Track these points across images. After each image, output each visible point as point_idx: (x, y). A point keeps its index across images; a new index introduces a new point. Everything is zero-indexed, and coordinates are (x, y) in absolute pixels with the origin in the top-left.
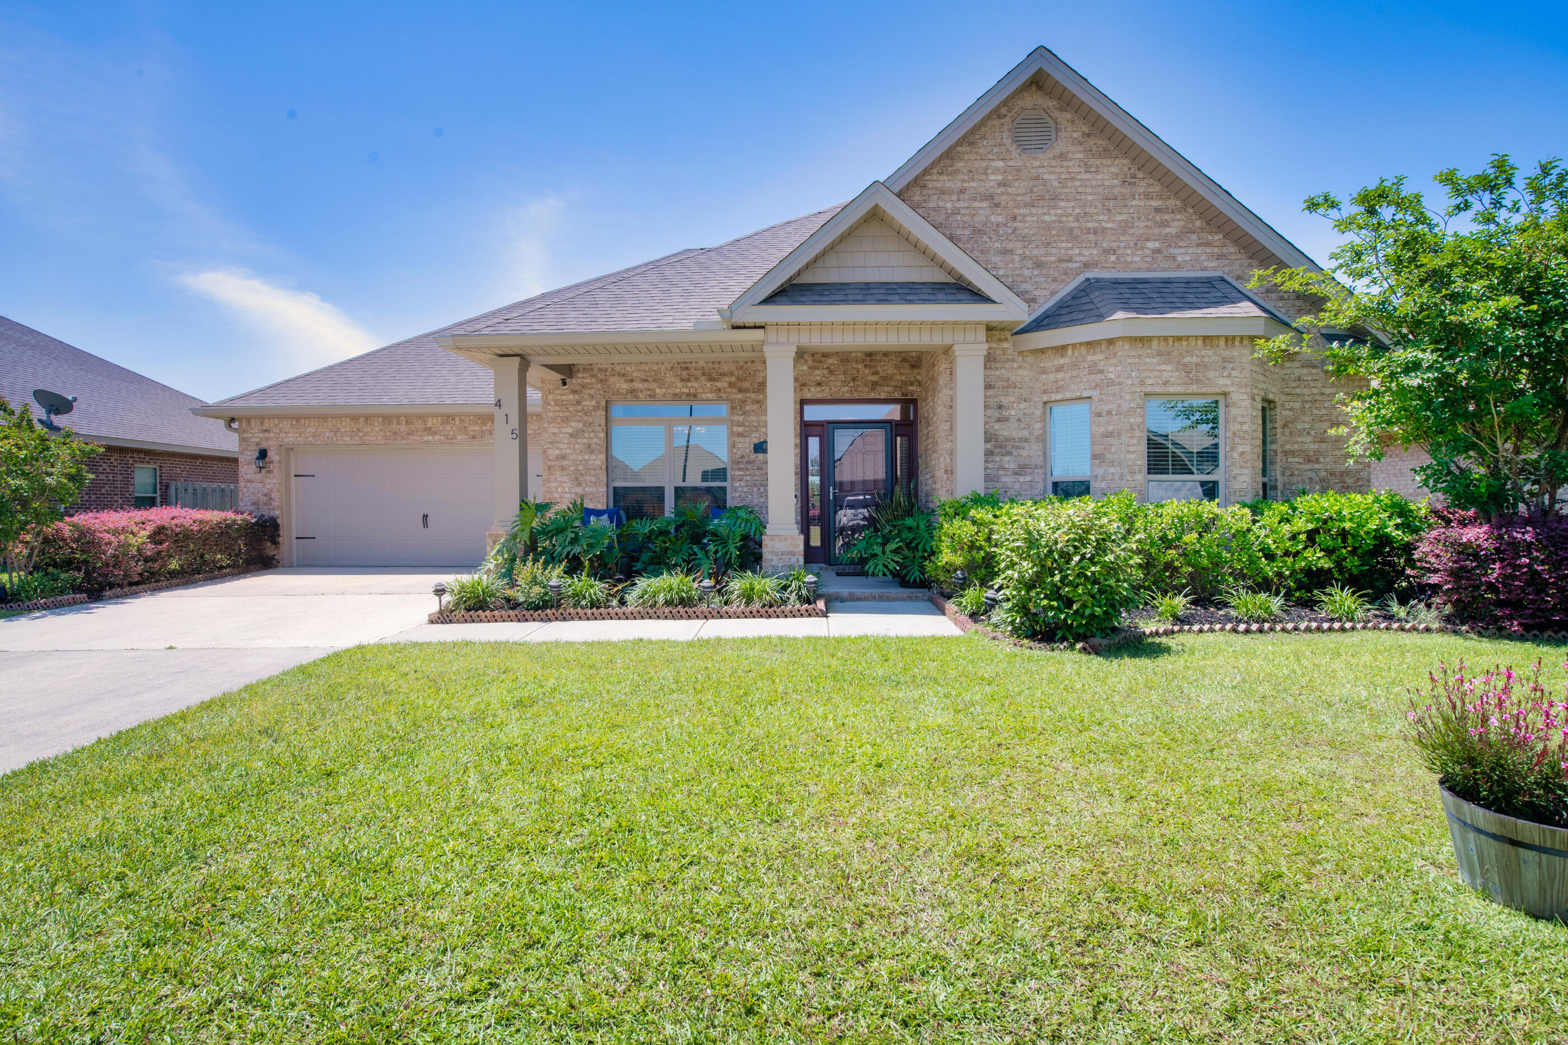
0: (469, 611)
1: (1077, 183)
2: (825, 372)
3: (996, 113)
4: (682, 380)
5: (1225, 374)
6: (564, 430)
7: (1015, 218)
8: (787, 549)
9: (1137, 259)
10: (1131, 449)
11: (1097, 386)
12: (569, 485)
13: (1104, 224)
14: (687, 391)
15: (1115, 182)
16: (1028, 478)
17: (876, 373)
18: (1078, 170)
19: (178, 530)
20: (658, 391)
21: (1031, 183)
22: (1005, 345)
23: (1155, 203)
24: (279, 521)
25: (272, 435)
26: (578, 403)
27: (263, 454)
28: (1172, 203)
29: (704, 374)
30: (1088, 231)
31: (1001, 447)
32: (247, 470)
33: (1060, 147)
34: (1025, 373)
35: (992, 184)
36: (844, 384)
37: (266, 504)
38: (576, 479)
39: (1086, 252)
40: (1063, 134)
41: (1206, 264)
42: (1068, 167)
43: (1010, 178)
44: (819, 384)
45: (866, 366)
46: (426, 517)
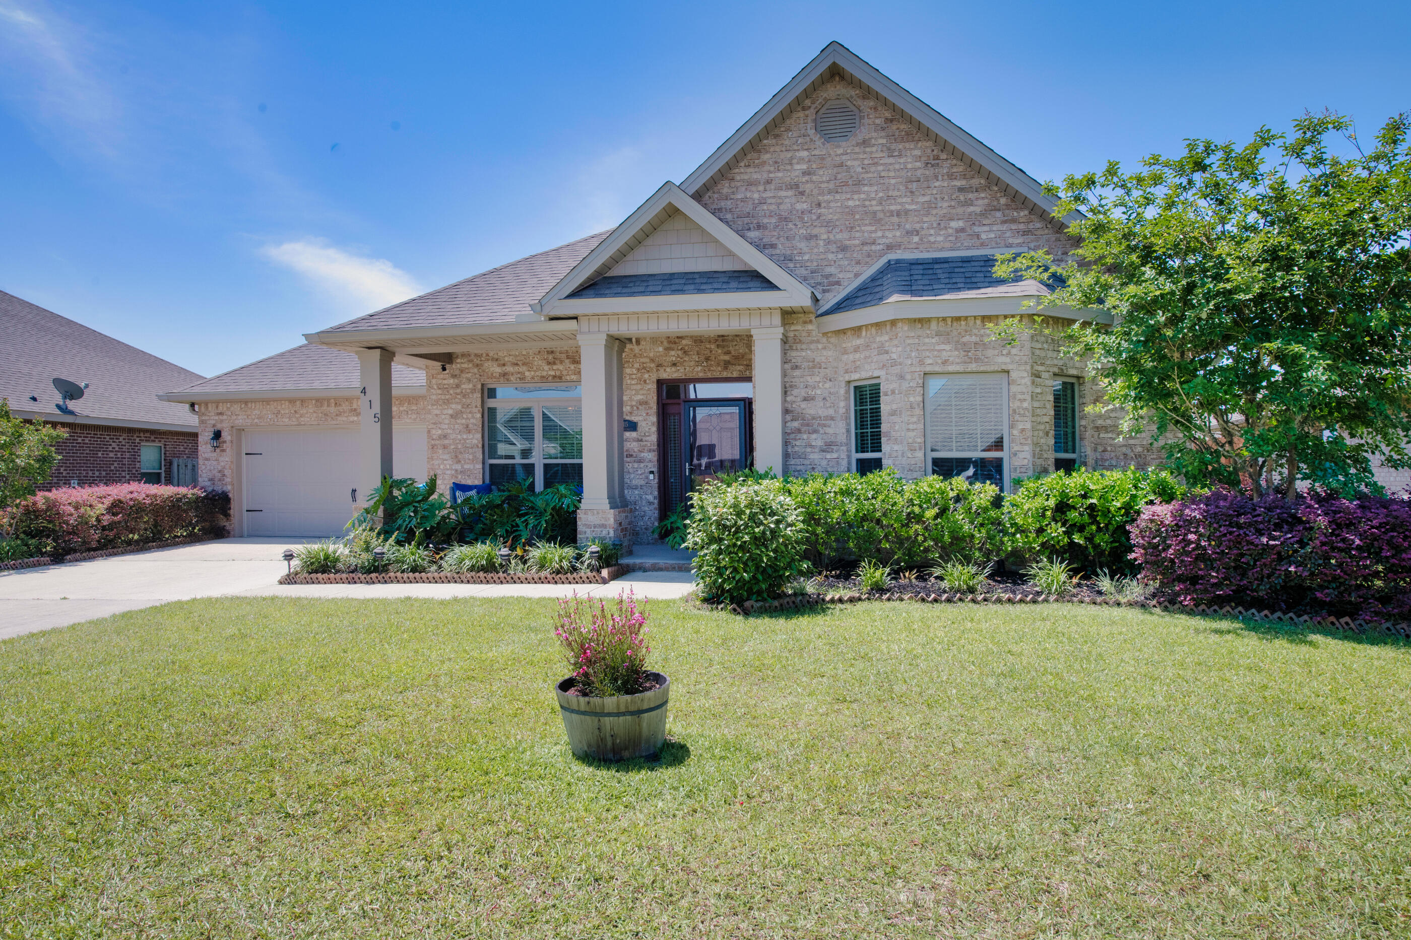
0: (310, 573)
1: (880, 168)
2: (679, 353)
3: (798, 104)
4: (549, 363)
5: (1004, 352)
6: (445, 412)
7: (819, 205)
8: (598, 522)
9: (940, 239)
10: (911, 427)
11: (884, 365)
12: (450, 462)
13: (907, 207)
14: (552, 373)
15: (918, 164)
16: (835, 455)
17: (728, 353)
18: (881, 155)
19: (132, 503)
20: (527, 374)
21: (835, 170)
22: (810, 327)
23: (958, 183)
24: (231, 495)
25: (225, 417)
26: (458, 386)
27: (217, 435)
28: (976, 182)
29: (568, 357)
30: (892, 214)
31: (808, 425)
32: (205, 448)
33: (863, 133)
34: (830, 353)
35: (797, 173)
36: (698, 363)
37: (220, 480)
38: (456, 457)
39: (889, 234)
40: (866, 121)
41: (1011, 241)
42: (871, 153)
43: (814, 166)
44: (674, 365)
45: (718, 346)
46: (354, 491)
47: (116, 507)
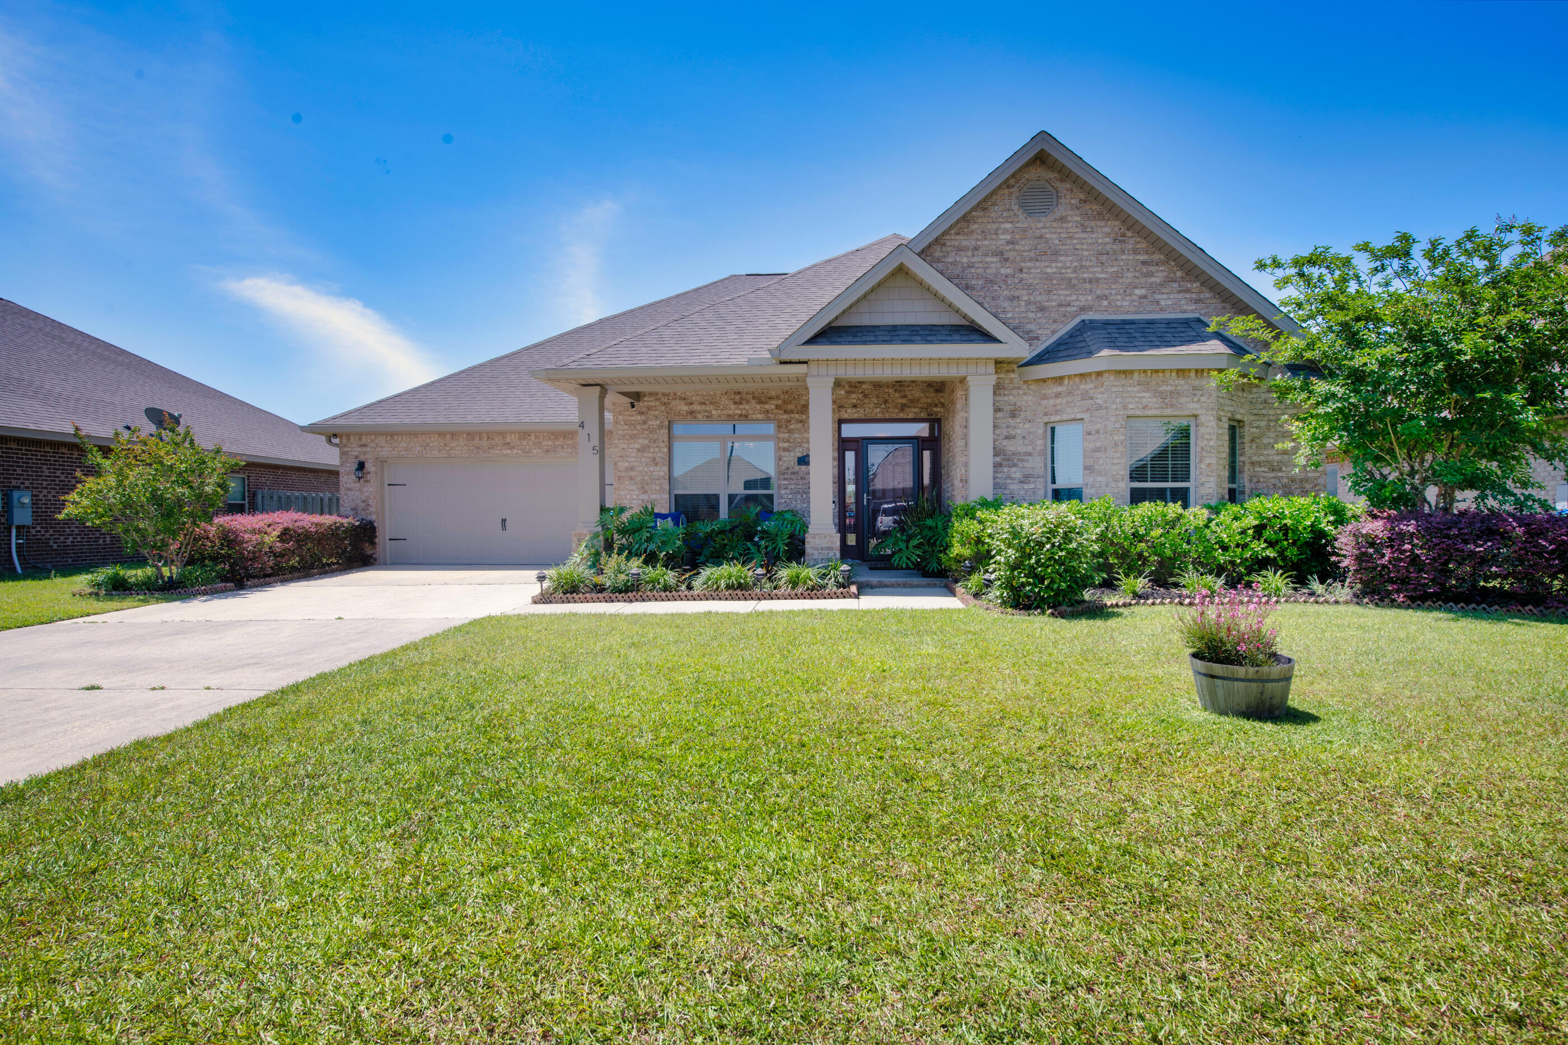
0: (566, 593)
1: (1075, 241)
2: (860, 396)
3: (1006, 184)
4: (735, 403)
5: (1195, 400)
6: (632, 446)
7: (1021, 270)
8: (826, 545)
9: (1126, 303)
10: (1115, 461)
11: (1088, 409)
12: (637, 492)
13: (1098, 275)
14: (739, 412)
15: (1108, 240)
16: (1032, 486)
17: (905, 397)
18: (1076, 230)
19: (300, 531)
20: (714, 412)
21: (1036, 241)
22: (1012, 375)
23: (1141, 258)
24: (376, 524)
25: (369, 449)
26: (645, 422)
27: (361, 466)
28: (1157, 257)
29: (754, 398)
30: (1084, 281)
31: (1008, 460)
32: (347, 480)
33: (1060, 211)
34: (1030, 398)
35: (1002, 242)
36: (877, 405)
37: (364, 510)
38: (643, 487)
39: (1082, 298)
40: (1063, 200)
41: (1185, 307)
42: (1067, 228)
43: (1017, 237)
44: (855, 406)
45: (896, 391)
46: (504, 521)
47: (285, 535)
